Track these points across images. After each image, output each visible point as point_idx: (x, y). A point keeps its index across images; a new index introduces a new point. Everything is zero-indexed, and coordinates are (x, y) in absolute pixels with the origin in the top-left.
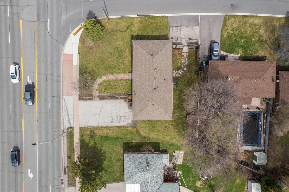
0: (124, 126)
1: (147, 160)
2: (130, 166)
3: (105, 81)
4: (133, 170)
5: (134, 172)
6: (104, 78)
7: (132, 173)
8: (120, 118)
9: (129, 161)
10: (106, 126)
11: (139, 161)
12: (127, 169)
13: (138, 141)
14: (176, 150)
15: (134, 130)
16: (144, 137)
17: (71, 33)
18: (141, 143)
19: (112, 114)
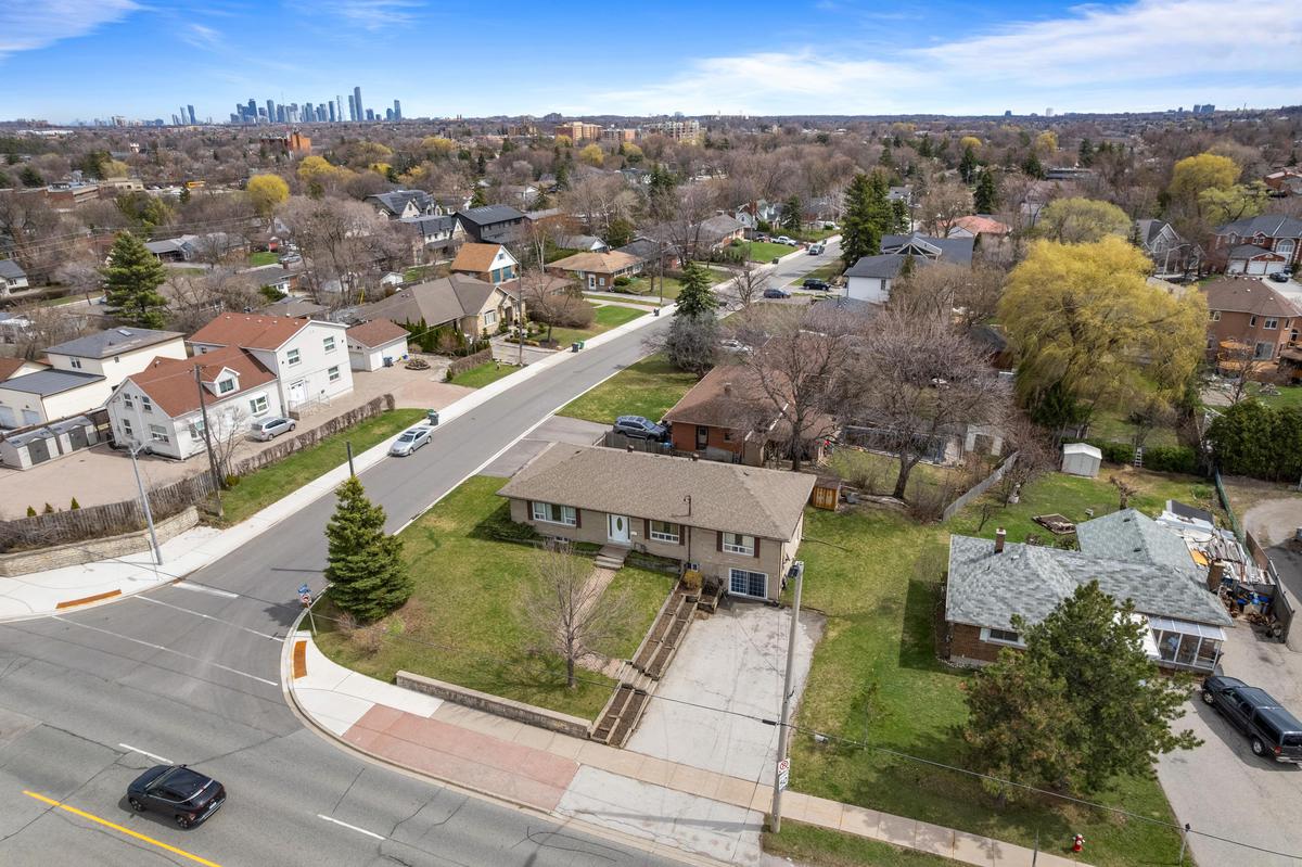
0: (818, 648)
1: (973, 561)
11: (979, 576)
13: (900, 625)
15: (845, 624)
16: (885, 609)
17: (280, 687)
18: (906, 619)
19: (743, 665)
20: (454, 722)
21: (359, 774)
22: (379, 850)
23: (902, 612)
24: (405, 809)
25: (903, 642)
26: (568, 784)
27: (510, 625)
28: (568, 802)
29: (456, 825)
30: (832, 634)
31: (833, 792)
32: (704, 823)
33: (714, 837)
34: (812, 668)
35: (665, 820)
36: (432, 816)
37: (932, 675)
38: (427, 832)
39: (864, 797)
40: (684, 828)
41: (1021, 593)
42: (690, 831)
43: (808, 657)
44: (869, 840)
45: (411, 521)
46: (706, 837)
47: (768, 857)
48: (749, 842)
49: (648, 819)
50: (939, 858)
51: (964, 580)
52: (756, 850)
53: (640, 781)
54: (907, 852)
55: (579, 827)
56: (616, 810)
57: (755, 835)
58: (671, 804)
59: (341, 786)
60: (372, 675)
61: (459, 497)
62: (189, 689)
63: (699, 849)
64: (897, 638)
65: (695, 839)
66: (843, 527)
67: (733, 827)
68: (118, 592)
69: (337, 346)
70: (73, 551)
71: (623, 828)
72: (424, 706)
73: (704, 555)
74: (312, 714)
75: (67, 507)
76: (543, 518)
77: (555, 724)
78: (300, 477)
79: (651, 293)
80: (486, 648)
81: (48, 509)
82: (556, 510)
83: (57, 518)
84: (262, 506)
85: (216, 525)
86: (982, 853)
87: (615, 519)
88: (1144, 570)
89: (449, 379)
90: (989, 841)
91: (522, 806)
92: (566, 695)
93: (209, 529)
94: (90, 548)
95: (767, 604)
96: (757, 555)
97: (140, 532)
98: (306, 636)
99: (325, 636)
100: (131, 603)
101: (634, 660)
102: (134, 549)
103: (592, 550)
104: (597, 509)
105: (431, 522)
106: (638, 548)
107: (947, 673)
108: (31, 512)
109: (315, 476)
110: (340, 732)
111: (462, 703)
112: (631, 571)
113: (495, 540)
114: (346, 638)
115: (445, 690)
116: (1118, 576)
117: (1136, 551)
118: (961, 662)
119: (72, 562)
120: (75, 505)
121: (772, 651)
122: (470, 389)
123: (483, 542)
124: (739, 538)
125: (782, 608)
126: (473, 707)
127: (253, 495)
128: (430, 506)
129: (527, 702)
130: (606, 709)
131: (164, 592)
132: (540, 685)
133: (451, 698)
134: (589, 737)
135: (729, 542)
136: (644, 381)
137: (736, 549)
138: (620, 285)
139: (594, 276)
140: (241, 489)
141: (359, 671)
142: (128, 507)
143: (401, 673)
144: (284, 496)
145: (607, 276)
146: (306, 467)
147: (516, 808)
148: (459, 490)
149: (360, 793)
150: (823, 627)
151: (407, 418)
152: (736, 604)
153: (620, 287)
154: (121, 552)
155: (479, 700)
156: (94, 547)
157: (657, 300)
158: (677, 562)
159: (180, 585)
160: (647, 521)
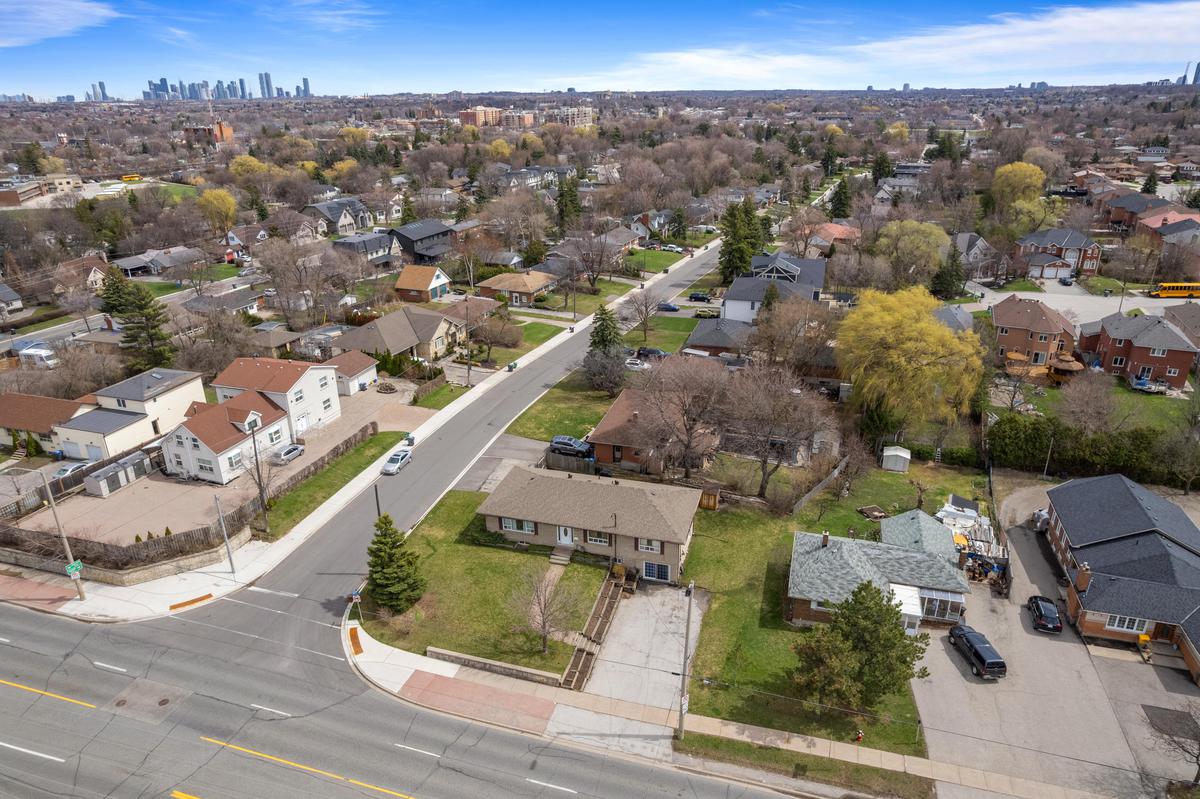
0: (706, 616)
1: (808, 553)
9: (811, 584)
11: (810, 564)
15: (724, 598)
16: (750, 586)
17: (347, 661)
18: (765, 593)
19: (656, 630)
20: (470, 679)
21: (415, 717)
22: (438, 763)
23: (762, 587)
24: (450, 738)
25: (762, 610)
26: (550, 716)
27: (497, 610)
28: (552, 728)
29: (483, 746)
30: (715, 606)
31: (716, 713)
32: (637, 736)
33: (645, 744)
34: (702, 631)
35: (613, 736)
36: (467, 741)
37: (780, 632)
38: (466, 751)
39: (735, 716)
40: (625, 740)
41: (837, 576)
42: (629, 742)
43: (699, 623)
44: (738, 741)
45: (411, 530)
46: (639, 745)
47: (676, 754)
48: (666, 746)
49: (602, 736)
50: (779, 749)
51: (801, 567)
52: (670, 751)
53: (596, 712)
54: (761, 747)
55: (561, 742)
56: (582, 731)
57: (668, 742)
58: (616, 725)
59: (405, 725)
60: (408, 650)
61: (442, 509)
62: (285, 665)
63: (635, 752)
64: (758, 607)
65: (632, 746)
66: (721, 522)
67: (655, 738)
68: (210, 596)
69: (329, 383)
70: (168, 566)
71: (587, 742)
72: (449, 670)
73: (625, 554)
74: (375, 680)
75: (162, 534)
76: (510, 529)
77: (538, 678)
78: (319, 496)
79: (565, 309)
80: (483, 627)
81: (150, 536)
82: (520, 524)
83: (157, 542)
84: (296, 523)
85: (265, 539)
86: (805, 744)
87: (562, 529)
88: (919, 556)
89: (415, 402)
90: (809, 737)
91: (523, 732)
92: (542, 658)
93: (260, 543)
94: (182, 563)
95: (670, 585)
96: (662, 552)
97: (215, 549)
98: (355, 623)
99: (369, 624)
100: (221, 604)
101: (583, 632)
102: (212, 561)
103: (548, 550)
104: (550, 522)
105: (426, 531)
106: (579, 548)
107: (789, 630)
108: (138, 539)
109: (330, 495)
110: (396, 690)
111: (473, 667)
112: (576, 566)
113: (476, 545)
114: (385, 624)
115: (460, 659)
116: (901, 561)
117: (916, 542)
118: (799, 622)
119: (169, 573)
120: (168, 532)
121: (674, 619)
122: (432, 411)
123: (467, 547)
124: (649, 542)
125: (681, 588)
126: (481, 669)
127: (288, 513)
128: (422, 518)
129: (517, 664)
130: (569, 666)
131: (242, 593)
132: (524, 652)
133: (465, 664)
134: (560, 686)
135: (643, 544)
136: (569, 399)
137: (648, 549)
138: (539, 302)
139: (517, 295)
140: (277, 510)
141: (399, 648)
142: (206, 531)
143: (429, 648)
144: (310, 513)
145: (529, 295)
146: (321, 487)
147: (519, 733)
148: (441, 503)
149: (417, 729)
150: (709, 601)
151: (389, 440)
152: (649, 586)
153: (538, 304)
154: (202, 564)
155: (485, 664)
156: (184, 562)
157: (570, 315)
158: (607, 558)
159: (252, 588)
160: (585, 531)
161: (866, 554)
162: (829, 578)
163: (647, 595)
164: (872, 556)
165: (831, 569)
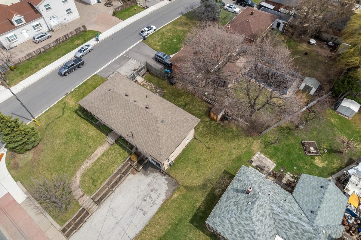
0: (165, 202)
1: (237, 191)
2: (231, 223)
3: (84, 175)
4: (242, 222)
5: (246, 222)
6: (79, 173)
7: (247, 228)
8: (150, 197)
9: (222, 220)
10: (142, 228)
11: (232, 203)
12: (236, 236)
13: (203, 199)
14: (250, 158)
15: (183, 191)
19: (133, 204)
20: (25, 208)
23: (209, 189)
25: (199, 208)
27: (62, 166)
30: (175, 195)
34: (157, 213)
37: (198, 231)
43: (159, 206)
45: (64, 96)
51: (226, 201)
60: (14, 177)
61: (83, 87)
64: (198, 204)
66: (215, 132)
72: (21, 198)
78: (41, 65)
80: (49, 177)
84: (23, 79)
85: (6, 86)
88: (307, 227)
93: (3, 87)
95: (160, 172)
98: (5, 151)
99: (10, 154)
101: (92, 197)
104: (105, 122)
105: (69, 99)
107: (204, 232)
109: (46, 65)
112: (116, 146)
113: (81, 117)
114: (14, 157)
116: (293, 225)
117: (312, 212)
122: (120, 20)
123: (77, 116)
125: (165, 175)
127: (21, 73)
128: (72, 90)
130: (71, 220)
136: (185, 24)
140: (17, 70)
141: (11, 175)
144: (32, 74)
146: (45, 60)
148: (85, 83)
150: (174, 190)
151: (90, 36)
152: (150, 168)
161: (272, 208)
162: (235, 222)
163: (145, 175)
164: (275, 212)
165: (239, 217)
